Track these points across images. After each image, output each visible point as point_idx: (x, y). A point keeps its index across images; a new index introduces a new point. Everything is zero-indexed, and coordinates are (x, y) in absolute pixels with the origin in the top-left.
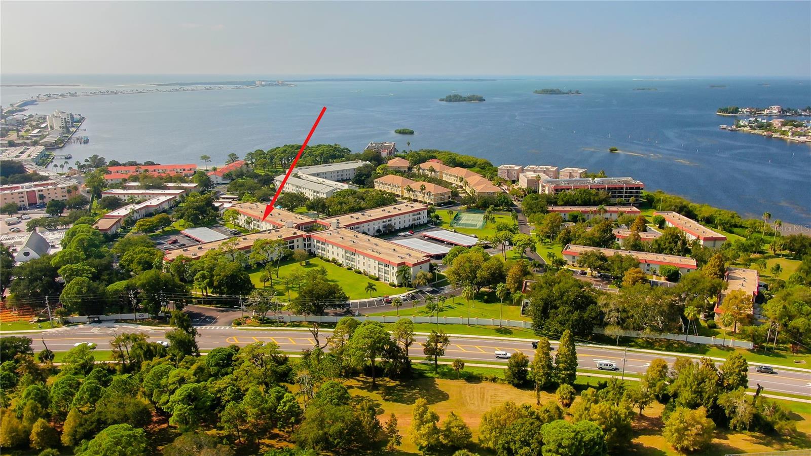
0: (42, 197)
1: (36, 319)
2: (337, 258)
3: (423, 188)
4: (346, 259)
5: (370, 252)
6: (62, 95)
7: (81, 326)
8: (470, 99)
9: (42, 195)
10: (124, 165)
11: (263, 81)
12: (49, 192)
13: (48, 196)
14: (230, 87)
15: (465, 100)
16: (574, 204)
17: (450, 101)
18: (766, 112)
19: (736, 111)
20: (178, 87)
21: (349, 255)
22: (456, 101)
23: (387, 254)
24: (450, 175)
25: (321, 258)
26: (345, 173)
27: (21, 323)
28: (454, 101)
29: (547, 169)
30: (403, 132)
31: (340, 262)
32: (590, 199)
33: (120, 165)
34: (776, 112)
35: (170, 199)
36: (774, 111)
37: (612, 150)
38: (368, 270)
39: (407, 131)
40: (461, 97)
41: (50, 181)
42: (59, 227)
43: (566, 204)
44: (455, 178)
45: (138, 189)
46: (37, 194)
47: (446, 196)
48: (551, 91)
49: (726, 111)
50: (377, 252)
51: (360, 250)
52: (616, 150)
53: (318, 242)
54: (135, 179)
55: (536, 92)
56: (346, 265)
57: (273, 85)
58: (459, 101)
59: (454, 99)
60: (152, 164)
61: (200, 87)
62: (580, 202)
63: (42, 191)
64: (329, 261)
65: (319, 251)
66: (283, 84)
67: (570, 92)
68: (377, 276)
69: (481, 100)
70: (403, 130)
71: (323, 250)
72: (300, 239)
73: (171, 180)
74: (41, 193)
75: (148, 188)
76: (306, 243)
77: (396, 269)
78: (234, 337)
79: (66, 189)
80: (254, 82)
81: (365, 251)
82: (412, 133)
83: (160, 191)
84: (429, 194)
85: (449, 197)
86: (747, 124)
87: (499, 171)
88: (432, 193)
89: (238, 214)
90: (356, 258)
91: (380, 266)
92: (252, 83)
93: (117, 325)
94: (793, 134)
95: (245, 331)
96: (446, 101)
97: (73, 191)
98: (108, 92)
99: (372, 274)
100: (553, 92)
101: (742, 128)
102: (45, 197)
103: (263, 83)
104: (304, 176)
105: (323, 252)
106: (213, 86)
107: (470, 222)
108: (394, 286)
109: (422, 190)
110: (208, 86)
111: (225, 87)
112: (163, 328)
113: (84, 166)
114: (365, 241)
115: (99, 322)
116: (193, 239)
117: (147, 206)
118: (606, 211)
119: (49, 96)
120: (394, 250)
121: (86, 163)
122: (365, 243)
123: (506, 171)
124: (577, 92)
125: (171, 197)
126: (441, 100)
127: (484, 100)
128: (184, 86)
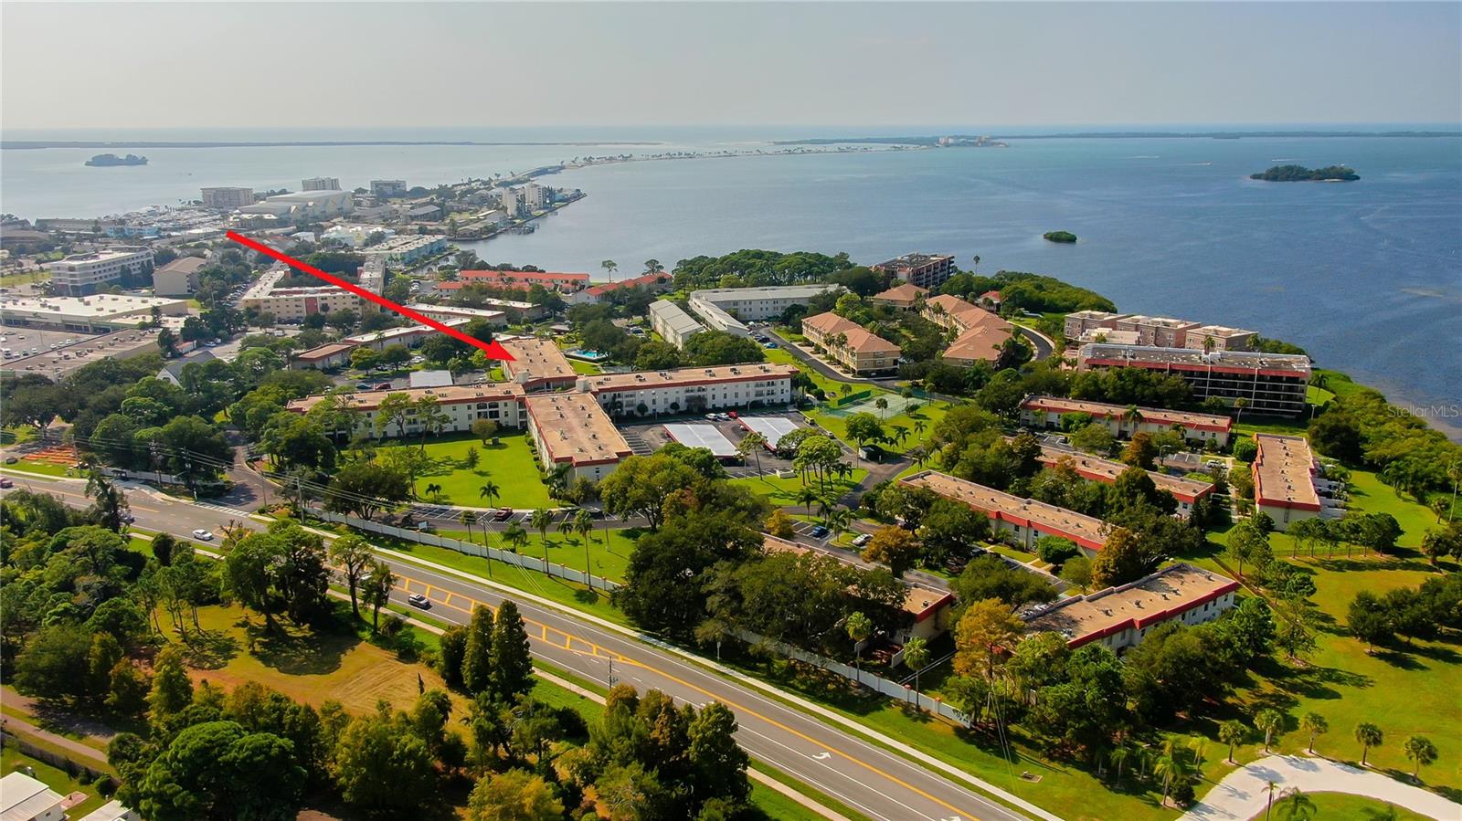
0: (325, 307)
6: (611, 159)
8: (1321, 175)
9: (326, 304)
10: (495, 269)
12: (335, 301)
13: (333, 307)
15: (1308, 177)
17: (1275, 178)
22: (1287, 179)
25: (527, 437)
28: (1282, 180)
30: (1056, 238)
39: (1063, 236)
40: (1302, 171)
45: (449, 305)
46: (320, 303)
47: (889, 359)
50: (564, 436)
57: (966, 145)
58: (1296, 178)
59: (1282, 174)
62: (1110, 394)
69: (1348, 176)
70: (1058, 234)
74: (324, 302)
81: (550, 433)
82: (1072, 240)
92: (932, 142)
96: (1267, 178)
103: (950, 141)
106: (853, 145)
110: (844, 146)
117: (417, 332)
118: (1140, 419)
119: (589, 161)
120: (594, 436)
126: (1255, 177)
127: (1358, 178)
128: (799, 146)
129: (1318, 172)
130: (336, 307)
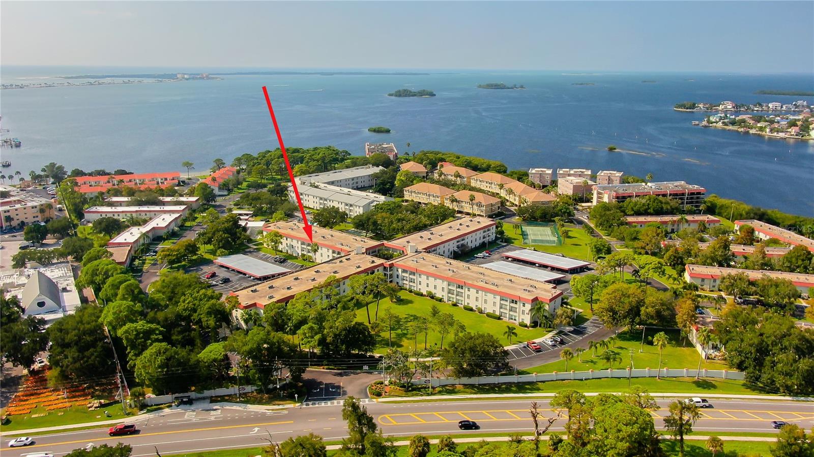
0: (9, 219)
1: (96, 403)
2: (433, 291)
3: (472, 199)
4: (449, 293)
5: (482, 284)
7: (167, 411)
8: (421, 94)
9: (9, 216)
10: (90, 174)
11: (186, 74)
12: (17, 212)
13: (16, 217)
14: (150, 80)
15: (415, 95)
16: (646, 213)
17: (400, 96)
18: (721, 107)
19: (693, 106)
20: (92, 80)
21: (454, 288)
22: (406, 96)
23: (505, 286)
24: (480, 181)
25: (411, 291)
26: (360, 180)
27: (77, 411)
28: (404, 97)
29: (582, 172)
30: (378, 131)
31: (439, 295)
32: (662, 208)
33: (86, 175)
34: (730, 107)
35: (176, 218)
36: (728, 107)
37: (611, 149)
38: (483, 306)
39: (383, 129)
40: (411, 92)
41: (12, 199)
42: (55, 261)
43: (638, 213)
44: (488, 185)
46: (3, 215)
47: (496, 206)
48: (495, 86)
49: (684, 106)
50: (493, 284)
51: (470, 282)
52: (615, 149)
53: (404, 271)
54: (117, 193)
55: (480, 86)
56: (449, 300)
57: (197, 78)
58: (409, 96)
59: (403, 93)
60: (123, 173)
61: (117, 80)
63: (8, 211)
64: (422, 295)
65: (405, 282)
66: (208, 78)
67: (515, 86)
68: (498, 313)
69: (432, 95)
70: (379, 128)
71: (412, 281)
72: (381, 269)
73: (162, 193)
74: (7, 214)
75: (141, 203)
76: (388, 273)
77: (528, 307)
78: (387, 416)
79: (38, 208)
80: (176, 75)
81: (476, 283)
82: (388, 131)
83: (157, 208)
84: (479, 205)
85: (499, 207)
86: (718, 120)
87: (530, 175)
88: (483, 203)
89: (281, 236)
90: (465, 291)
91: (502, 302)
92: (173, 77)
93: (216, 406)
94: (772, 131)
95: (395, 406)
96: (396, 96)
97: (47, 211)
98: (11, 85)
99: (489, 310)
100: (497, 87)
101: (715, 124)
102: (13, 219)
103: (186, 76)
104: (322, 186)
105: (411, 284)
106: (132, 79)
107: (540, 238)
108: (526, 326)
109: (472, 200)
110: (126, 80)
111: (146, 80)
112: (281, 407)
113: (39, 176)
114: (465, 270)
115: (190, 402)
116: (233, 270)
118: (687, 222)
120: (511, 280)
121: (42, 173)
122: (466, 272)
123: (539, 176)
124: (522, 87)
125: (177, 215)
126: (391, 95)
127: (435, 95)
128: (97, 80)
129: (419, 93)
130: (17, 217)
